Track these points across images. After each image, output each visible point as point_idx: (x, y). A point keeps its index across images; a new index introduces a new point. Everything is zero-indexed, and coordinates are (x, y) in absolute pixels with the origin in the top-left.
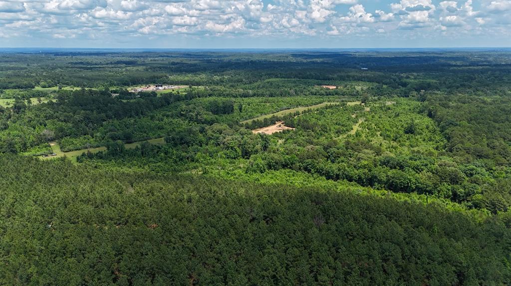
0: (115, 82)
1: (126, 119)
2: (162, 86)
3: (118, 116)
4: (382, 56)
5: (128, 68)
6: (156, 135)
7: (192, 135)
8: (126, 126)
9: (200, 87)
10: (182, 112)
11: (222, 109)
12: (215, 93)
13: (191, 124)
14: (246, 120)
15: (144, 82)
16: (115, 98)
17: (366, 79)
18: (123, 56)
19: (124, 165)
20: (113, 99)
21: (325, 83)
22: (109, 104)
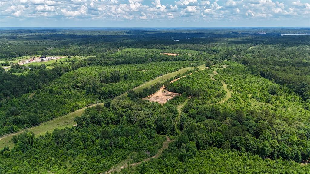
0: (3, 55)
1: (24, 96)
2: (45, 57)
3: (16, 93)
4: (179, 32)
5: (10, 42)
6: (61, 112)
7: (101, 112)
8: (26, 103)
9: (76, 57)
10: (78, 85)
11: (110, 78)
12: (94, 62)
13: (89, 96)
14: (134, 87)
15: (28, 53)
16: (8, 72)
17: (189, 48)
18: (4, 33)
19: (41, 165)
20: (6, 74)
21: (165, 51)
22: (5, 81)
